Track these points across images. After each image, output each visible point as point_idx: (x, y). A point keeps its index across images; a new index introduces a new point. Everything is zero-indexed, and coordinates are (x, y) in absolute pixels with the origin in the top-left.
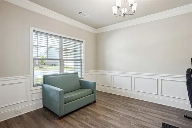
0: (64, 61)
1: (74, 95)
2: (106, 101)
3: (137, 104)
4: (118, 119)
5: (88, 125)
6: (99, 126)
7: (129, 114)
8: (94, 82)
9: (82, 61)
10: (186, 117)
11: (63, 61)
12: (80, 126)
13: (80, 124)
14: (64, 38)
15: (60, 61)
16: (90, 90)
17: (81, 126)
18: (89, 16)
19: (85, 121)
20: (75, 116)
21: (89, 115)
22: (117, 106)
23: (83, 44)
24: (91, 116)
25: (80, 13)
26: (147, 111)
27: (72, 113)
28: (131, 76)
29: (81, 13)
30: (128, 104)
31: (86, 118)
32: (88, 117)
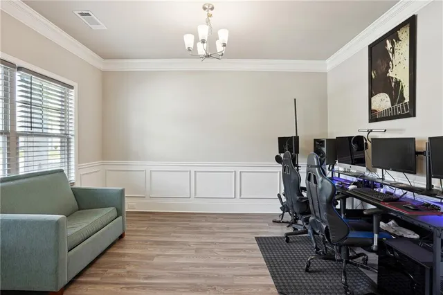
0: (21, 139)
1: (80, 228)
2: (145, 229)
3: (207, 221)
4: (193, 252)
5: (141, 281)
6: (167, 274)
7: (205, 239)
8: (121, 188)
9: (68, 139)
10: (275, 222)
11: (17, 138)
12: (125, 291)
13: (122, 286)
14: (20, 69)
15: (8, 138)
16: (112, 208)
17: (128, 288)
18: (106, 28)
19: (130, 276)
20: (96, 276)
21: (128, 264)
22: (175, 232)
23: (73, 93)
24: (136, 265)
25: (82, 14)
26: (228, 228)
27: (80, 274)
28: (188, 169)
29: (88, 14)
30: (191, 223)
31: (128, 272)
32: (128, 268)
